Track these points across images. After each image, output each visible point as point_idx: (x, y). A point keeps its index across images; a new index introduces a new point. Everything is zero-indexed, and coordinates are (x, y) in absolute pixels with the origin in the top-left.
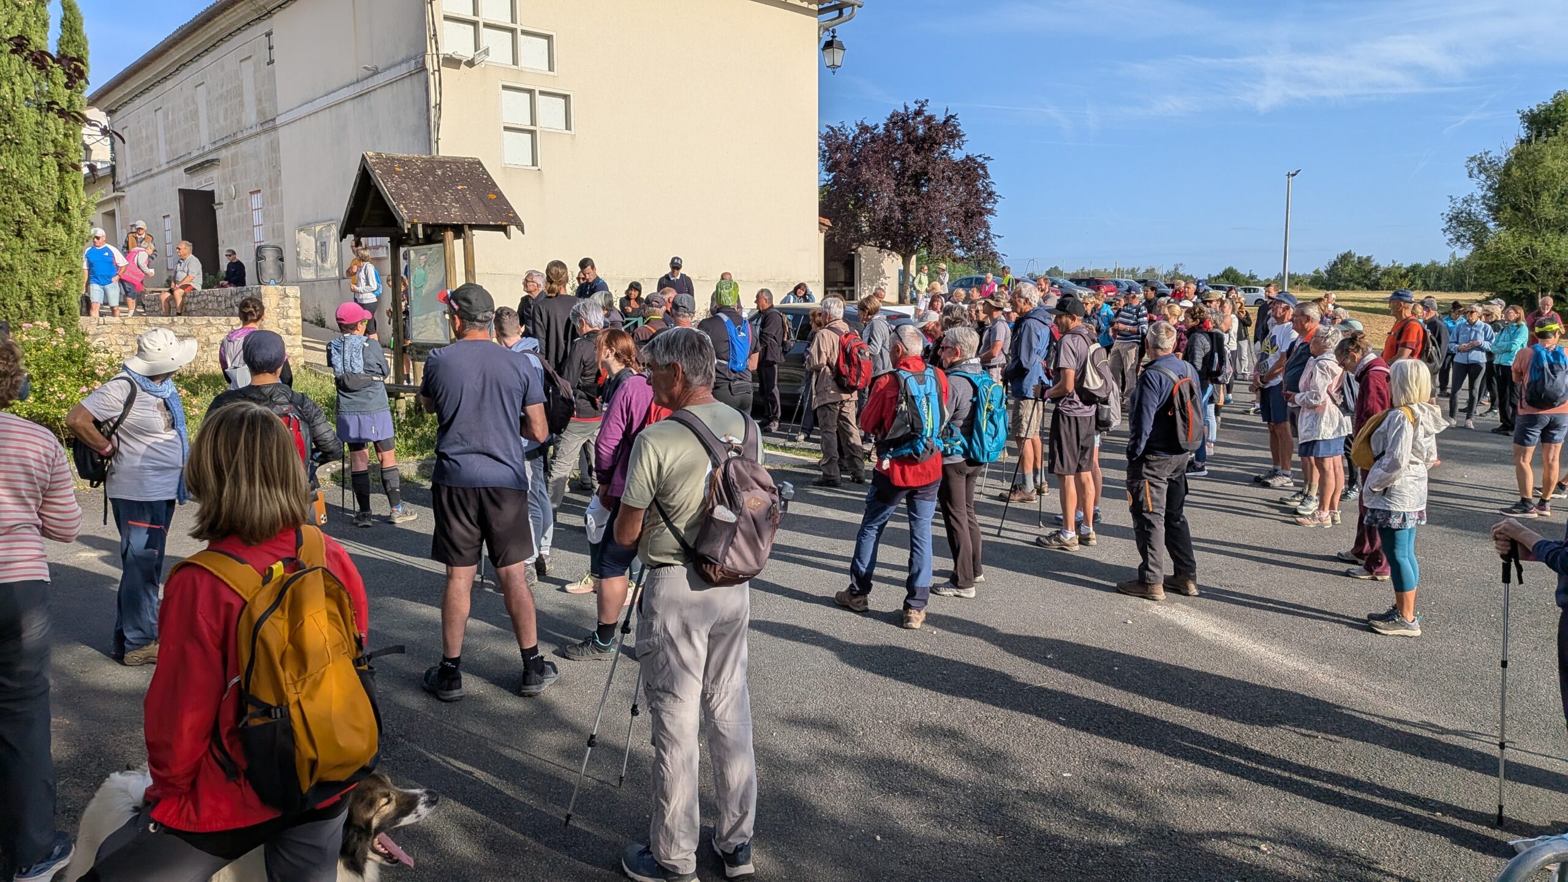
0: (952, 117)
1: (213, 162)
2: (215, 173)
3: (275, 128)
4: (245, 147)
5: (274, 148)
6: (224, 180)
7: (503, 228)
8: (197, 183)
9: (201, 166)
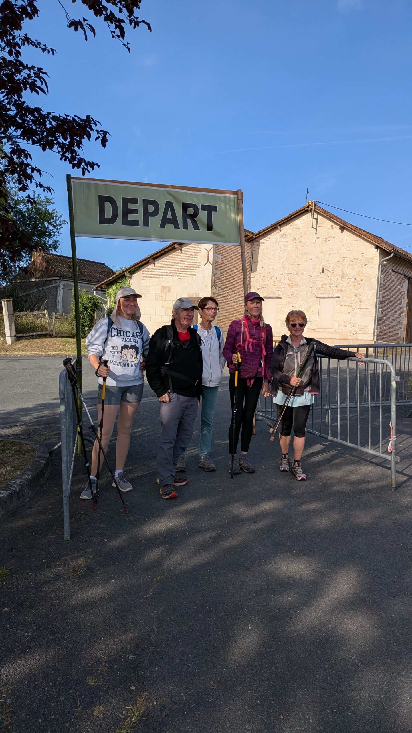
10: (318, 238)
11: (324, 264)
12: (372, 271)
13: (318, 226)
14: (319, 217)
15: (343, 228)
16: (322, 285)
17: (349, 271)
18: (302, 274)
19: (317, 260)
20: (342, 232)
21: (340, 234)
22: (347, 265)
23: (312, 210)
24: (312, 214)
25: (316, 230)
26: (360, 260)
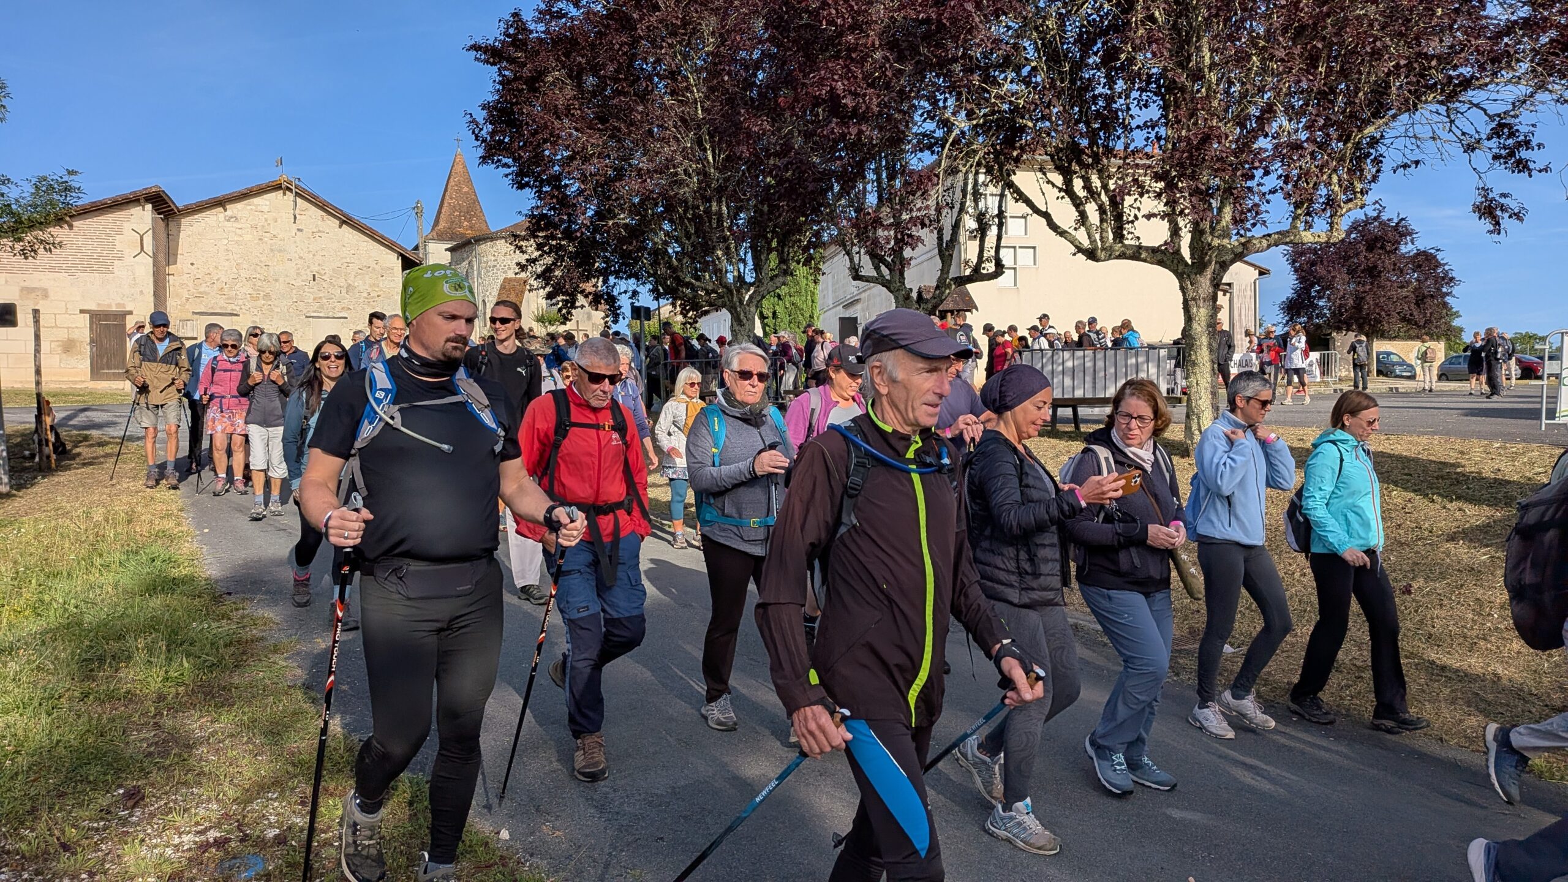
0: (1403, 219)
1: (857, 301)
8: (849, 313)
10: (298, 230)
11: (315, 268)
12: (392, 285)
13: (297, 212)
14: (299, 200)
15: (344, 222)
16: (314, 299)
17: (357, 283)
18: (276, 280)
19: (300, 262)
20: (340, 227)
21: (337, 229)
22: (353, 273)
23: (290, 190)
24: (284, 194)
25: (295, 218)
26: (374, 269)
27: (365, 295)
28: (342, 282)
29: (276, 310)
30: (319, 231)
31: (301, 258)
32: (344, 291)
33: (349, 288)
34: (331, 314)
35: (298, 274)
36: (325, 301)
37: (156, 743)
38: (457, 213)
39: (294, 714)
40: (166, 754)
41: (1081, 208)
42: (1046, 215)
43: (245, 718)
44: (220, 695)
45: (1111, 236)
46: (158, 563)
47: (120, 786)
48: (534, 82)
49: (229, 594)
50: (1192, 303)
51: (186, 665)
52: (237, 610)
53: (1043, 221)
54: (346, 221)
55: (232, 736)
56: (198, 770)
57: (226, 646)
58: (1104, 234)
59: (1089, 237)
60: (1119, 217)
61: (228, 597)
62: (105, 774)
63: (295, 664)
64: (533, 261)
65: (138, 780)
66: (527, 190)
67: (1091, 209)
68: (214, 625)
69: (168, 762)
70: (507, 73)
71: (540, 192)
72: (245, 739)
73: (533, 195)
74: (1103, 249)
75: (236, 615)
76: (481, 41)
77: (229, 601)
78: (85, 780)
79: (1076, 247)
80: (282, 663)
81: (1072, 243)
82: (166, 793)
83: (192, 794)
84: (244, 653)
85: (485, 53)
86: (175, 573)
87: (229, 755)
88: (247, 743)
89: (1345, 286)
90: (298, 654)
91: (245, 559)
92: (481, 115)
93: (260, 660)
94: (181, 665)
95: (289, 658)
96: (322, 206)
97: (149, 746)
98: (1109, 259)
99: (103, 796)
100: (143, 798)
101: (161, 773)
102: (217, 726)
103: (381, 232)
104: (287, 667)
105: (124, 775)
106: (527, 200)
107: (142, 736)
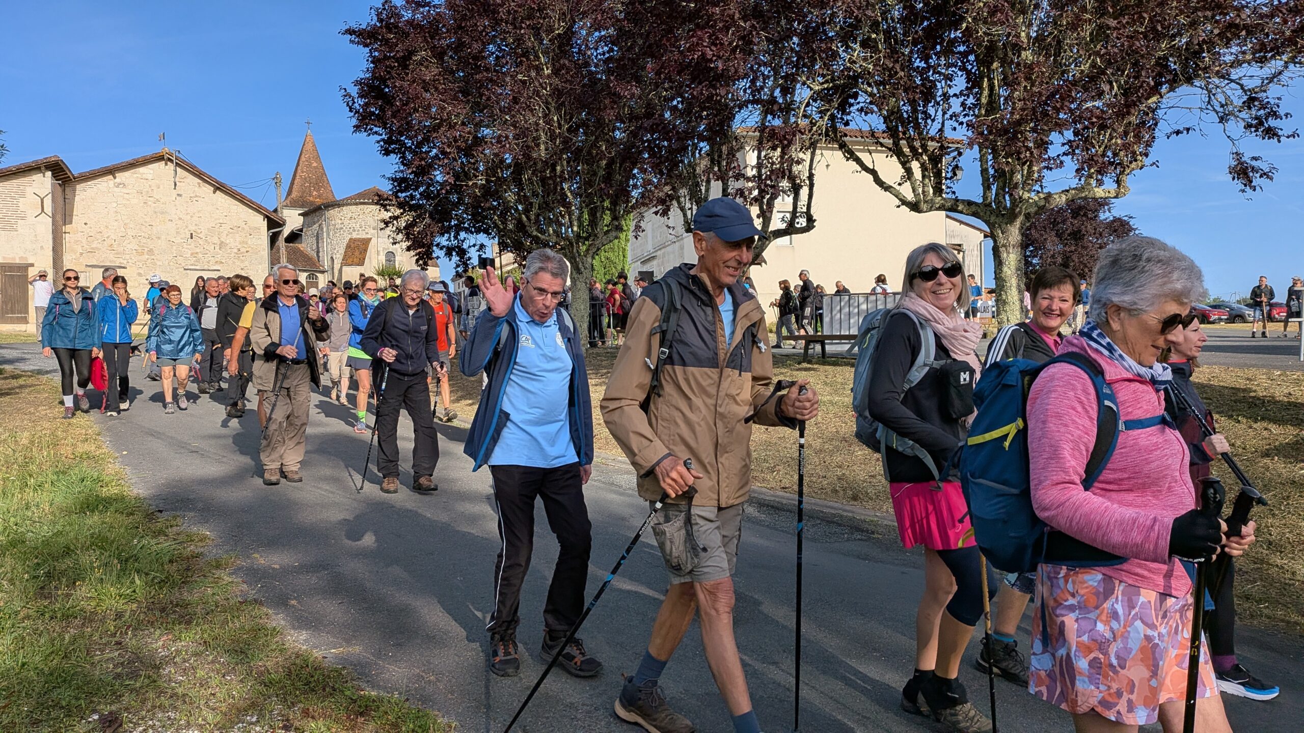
1: (654, 257)
2: (655, 262)
3: (682, 239)
4: (668, 249)
5: (682, 248)
6: (659, 266)
7: (759, 264)
8: (646, 268)
9: (649, 260)
10: (178, 195)
11: (192, 228)
12: (259, 242)
13: (177, 179)
14: (178, 169)
15: (218, 188)
16: (192, 254)
17: (229, 240)
18: (159, 238)
19: (180, 222)
20: (214, 192)
21: (212, 194)
22: (226, 232)
23: (170, 160)
24: (166, 164)
25: (175, 185)
26: (243, 229)
27: (236, 251)
28: (216, 240)
29: (159, 263)
30: (196, 196)
31: (180, 219)
32: (217, 248)
33: (222, 245)
34: (206, 267)
35: (177, 233)
36: (200, 255)
37: (122, 664)
38: (307, 184)
39: (252, 630)
40: (134, 675)
41: (908, 165)
42: (873, 172)
43: (205, 636)
44: (175, 612)
45: (931, 191)
46: (88, 483)
47: (94, 711)
48: (404, 61)
49: (161, 511)
50: (1002, 249)
51: (138, 582)
52: (171, 526)
53: (871, 177)
54: (219, 187)
55: (196, 654)
56: (170, 691)
57: (171, 561)
58: (926, 189)
59: (914, 191)
60: (938, 174)
61: (159, 514)
62: (78, 699)
63: (240, 580)
64: (396, 218)
65: (111, 704)
66: (393, 156)
67: (915, 166)
68: (153, 542)
69: (138, 685)
70: (377, 54)
71: (404, 157)
72: (211, 657)
73: (397, 160)
74: (925, 202)
75: (171, 531)
76: (355, 26)
77: (162, 518)
78: (57, 705)
79: (900, 200)
80: (227, 579)
81: (897, 197)
82: (143, 719)
83: (169, 719)
84: (188, 569)
85: (358, 36)
86: (105, 492)
87: (198, 675)
88: (213, 662)
89: (1053, 246)
90: (239, 569)
91: (166, 479)
92: (354, 91)
93: (204, 576)
94: (133, 582)
95: (232, 574)
96: (200, 175)
97: (115, 666)
98: (930, 210)
99: (79, 722)
100: (121, 725)
101: (133, 696)
102: (180, 644)
103: (249, 197)
104: (232, 582)
105: (95, 699)
106: (392, 165)
107: (107, 656)
